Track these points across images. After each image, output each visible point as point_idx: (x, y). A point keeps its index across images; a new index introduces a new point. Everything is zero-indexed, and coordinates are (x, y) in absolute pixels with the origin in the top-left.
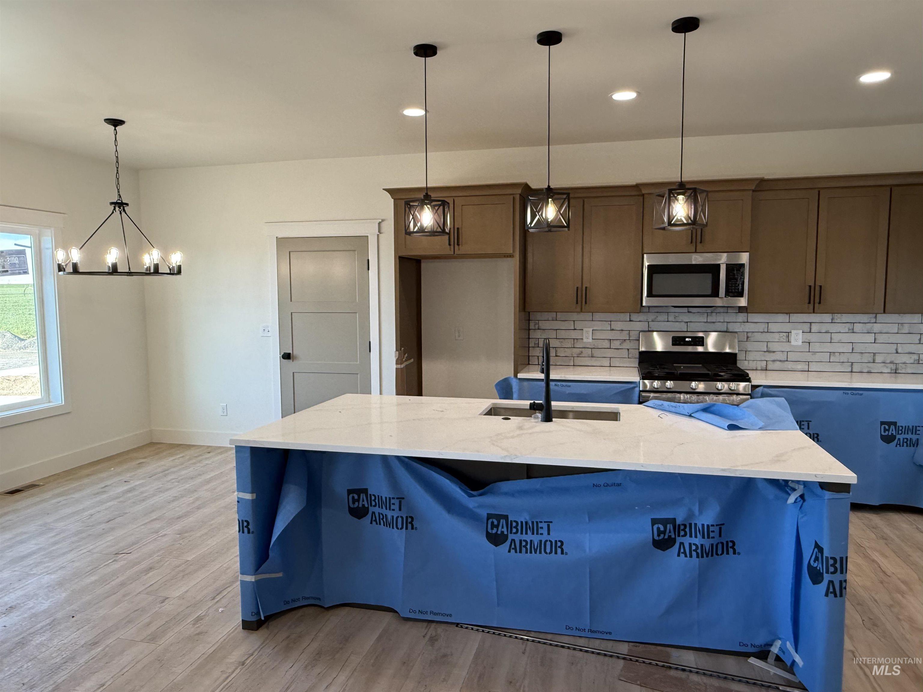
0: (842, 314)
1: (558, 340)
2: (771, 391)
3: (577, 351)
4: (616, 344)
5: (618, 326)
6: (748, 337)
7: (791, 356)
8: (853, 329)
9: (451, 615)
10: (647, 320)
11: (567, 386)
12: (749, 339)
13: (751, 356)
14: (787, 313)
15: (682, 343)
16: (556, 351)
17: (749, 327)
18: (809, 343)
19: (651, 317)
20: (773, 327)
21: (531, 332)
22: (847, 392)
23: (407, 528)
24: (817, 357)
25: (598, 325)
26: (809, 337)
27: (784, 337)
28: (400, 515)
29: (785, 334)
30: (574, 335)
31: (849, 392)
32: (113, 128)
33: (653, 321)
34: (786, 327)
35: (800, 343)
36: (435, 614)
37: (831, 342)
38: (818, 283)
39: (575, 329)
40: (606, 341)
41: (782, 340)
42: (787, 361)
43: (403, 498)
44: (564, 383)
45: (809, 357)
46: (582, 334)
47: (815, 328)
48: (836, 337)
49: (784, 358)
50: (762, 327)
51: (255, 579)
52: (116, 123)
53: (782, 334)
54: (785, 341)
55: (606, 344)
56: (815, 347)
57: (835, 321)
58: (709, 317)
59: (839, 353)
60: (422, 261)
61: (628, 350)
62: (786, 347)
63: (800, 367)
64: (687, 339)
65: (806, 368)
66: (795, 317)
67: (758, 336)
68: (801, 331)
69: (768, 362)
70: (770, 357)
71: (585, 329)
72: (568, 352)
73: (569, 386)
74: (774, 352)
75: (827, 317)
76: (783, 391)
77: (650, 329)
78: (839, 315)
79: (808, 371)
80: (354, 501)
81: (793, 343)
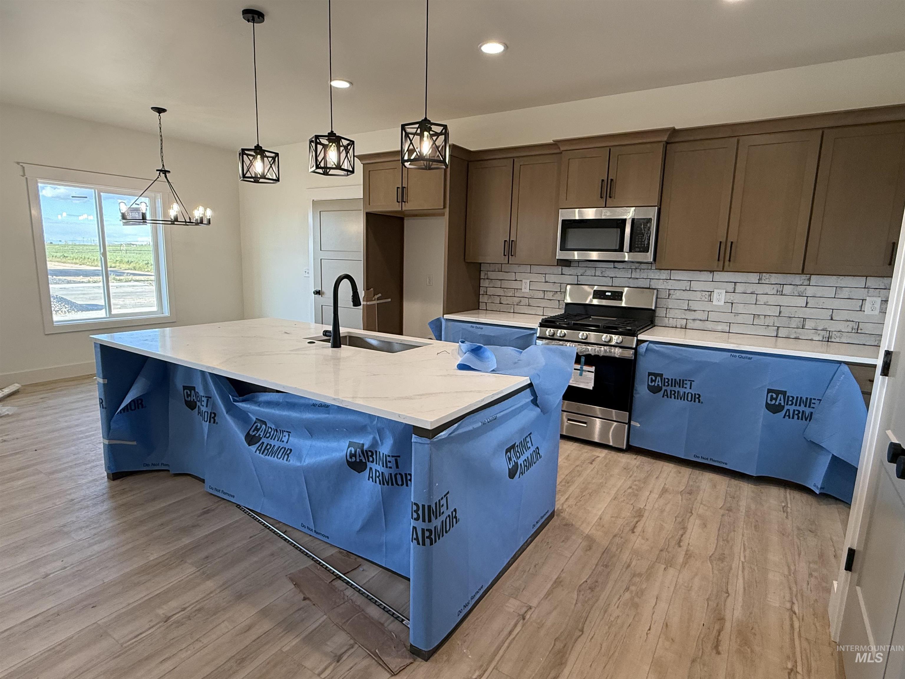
0: (771, 274)
1: (503, 289)
2: (656, 347)
3: (516, 300)
4: (549, 295)
5: (551, 278)
6: (669, 295)
7: (713, 316)
8: (782, 291)
9: (234, 497)
10: (577, 273)
11: (480, 328)
12: (671, 296)
13: (671, 314)
14: (711, 271)
15: (602, 297)
16: (500, 299)
17: (670, 285)
18: (732, 303)
19: (580, 271)
20: (695, 286)
21: (482, 281)
22: (735, 354)
23: (210, 422)
24: (740, 319)
25: (534, 277)
26: (732, 297)
27: (707, 297)
28: (206, 410)
29: (707, 293)
30: (515, 285)
31: (737, 355)
32: (158, 114)
33: (581, 275)
34: (709, 286)
35: (722, 303)
36: (225, 493)
37: (756, 304)
38: (730, 240)
39: (516, 280)
40: (541, 292)
41: (703, 299)
42: (707, 321)
43: (210, 398)
44: (478, 326)
45: (731, 318)
46: (522, 285)
47: (740, 288)
48: (762, 299)
49: (705, 318)
50: (685, 285)
51: (108, 442)
52: (160, 111)
53: (704, 293)
54: (707, 300)
55: (541, 295)
56: (740, 308)
57: (763, 281)
58: (634, 273)
59: (764, 316)
60: (405, 218)
61: (559, 301)
62: (708, 307)
63: (720, 327)
64: (607, 294)
65: (727, 329)
66: (718, 276)
67: (678, 294)
68: (725, 291)
69: (689, 321)
70: (690, 315)
71: (524, 281)
72: (510, 300)
73: (482, 328)
74: (695, 311)
75: (754, 277)
76: (670, 349)
77: (579, 283)
78: (768, 276)
79: (729, 332)
80: (188, 396)
81: (715, 302)
